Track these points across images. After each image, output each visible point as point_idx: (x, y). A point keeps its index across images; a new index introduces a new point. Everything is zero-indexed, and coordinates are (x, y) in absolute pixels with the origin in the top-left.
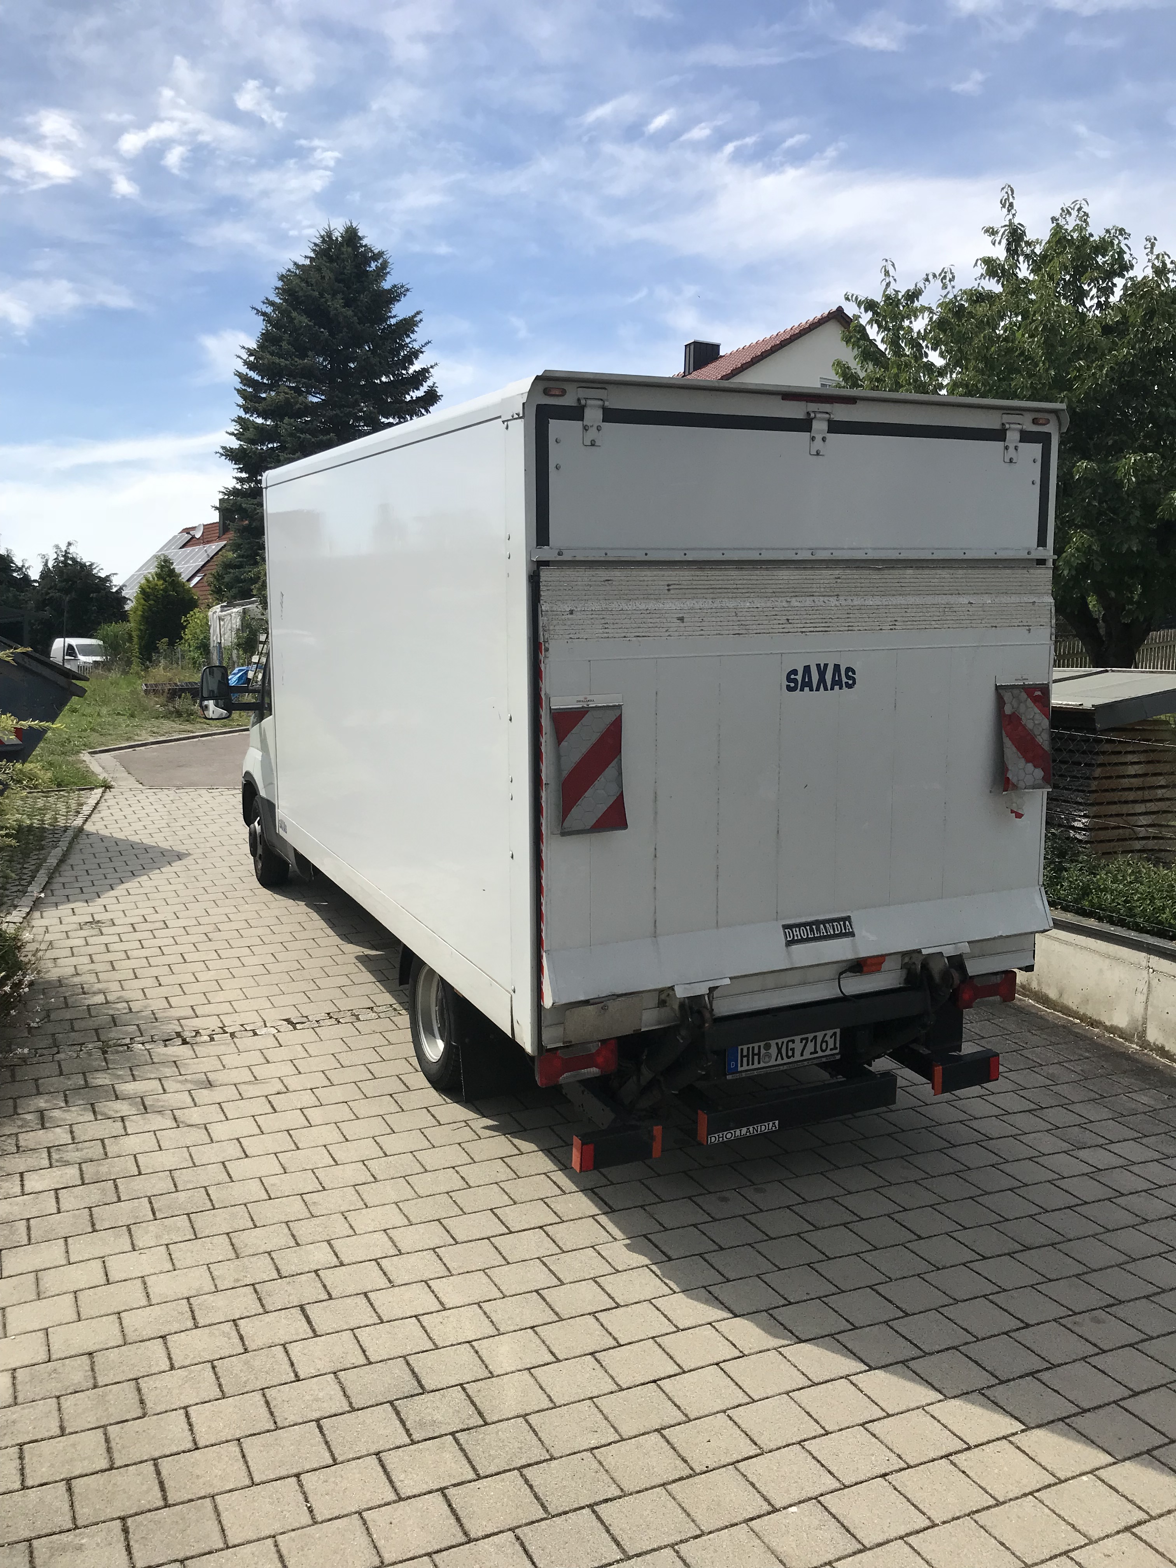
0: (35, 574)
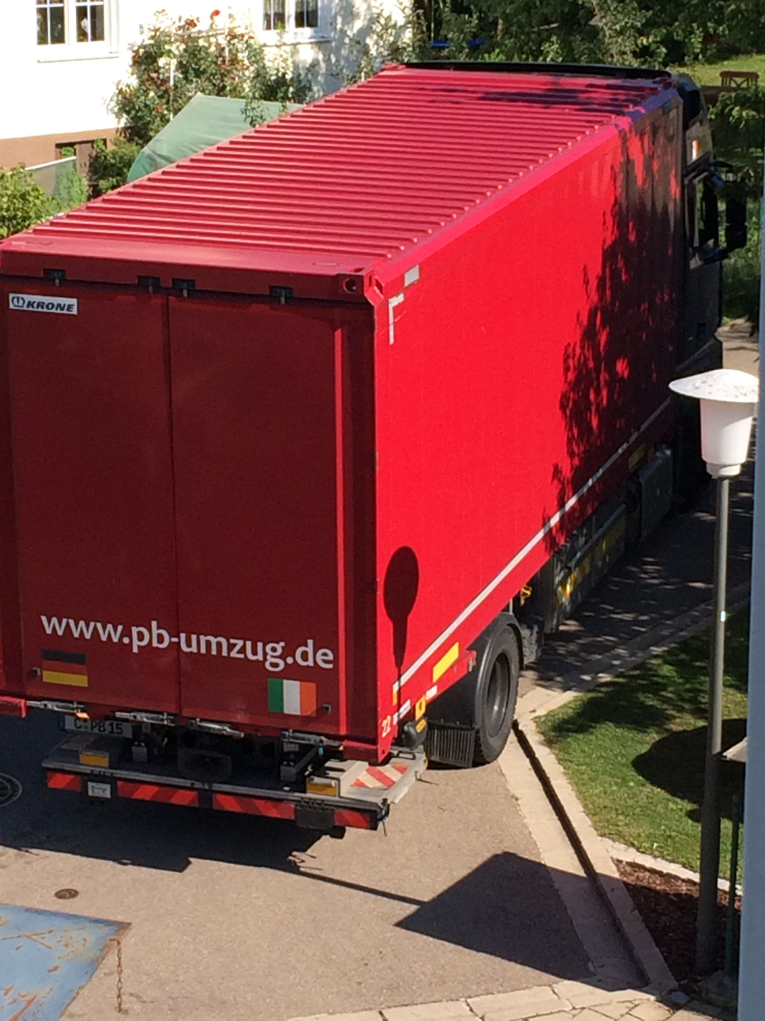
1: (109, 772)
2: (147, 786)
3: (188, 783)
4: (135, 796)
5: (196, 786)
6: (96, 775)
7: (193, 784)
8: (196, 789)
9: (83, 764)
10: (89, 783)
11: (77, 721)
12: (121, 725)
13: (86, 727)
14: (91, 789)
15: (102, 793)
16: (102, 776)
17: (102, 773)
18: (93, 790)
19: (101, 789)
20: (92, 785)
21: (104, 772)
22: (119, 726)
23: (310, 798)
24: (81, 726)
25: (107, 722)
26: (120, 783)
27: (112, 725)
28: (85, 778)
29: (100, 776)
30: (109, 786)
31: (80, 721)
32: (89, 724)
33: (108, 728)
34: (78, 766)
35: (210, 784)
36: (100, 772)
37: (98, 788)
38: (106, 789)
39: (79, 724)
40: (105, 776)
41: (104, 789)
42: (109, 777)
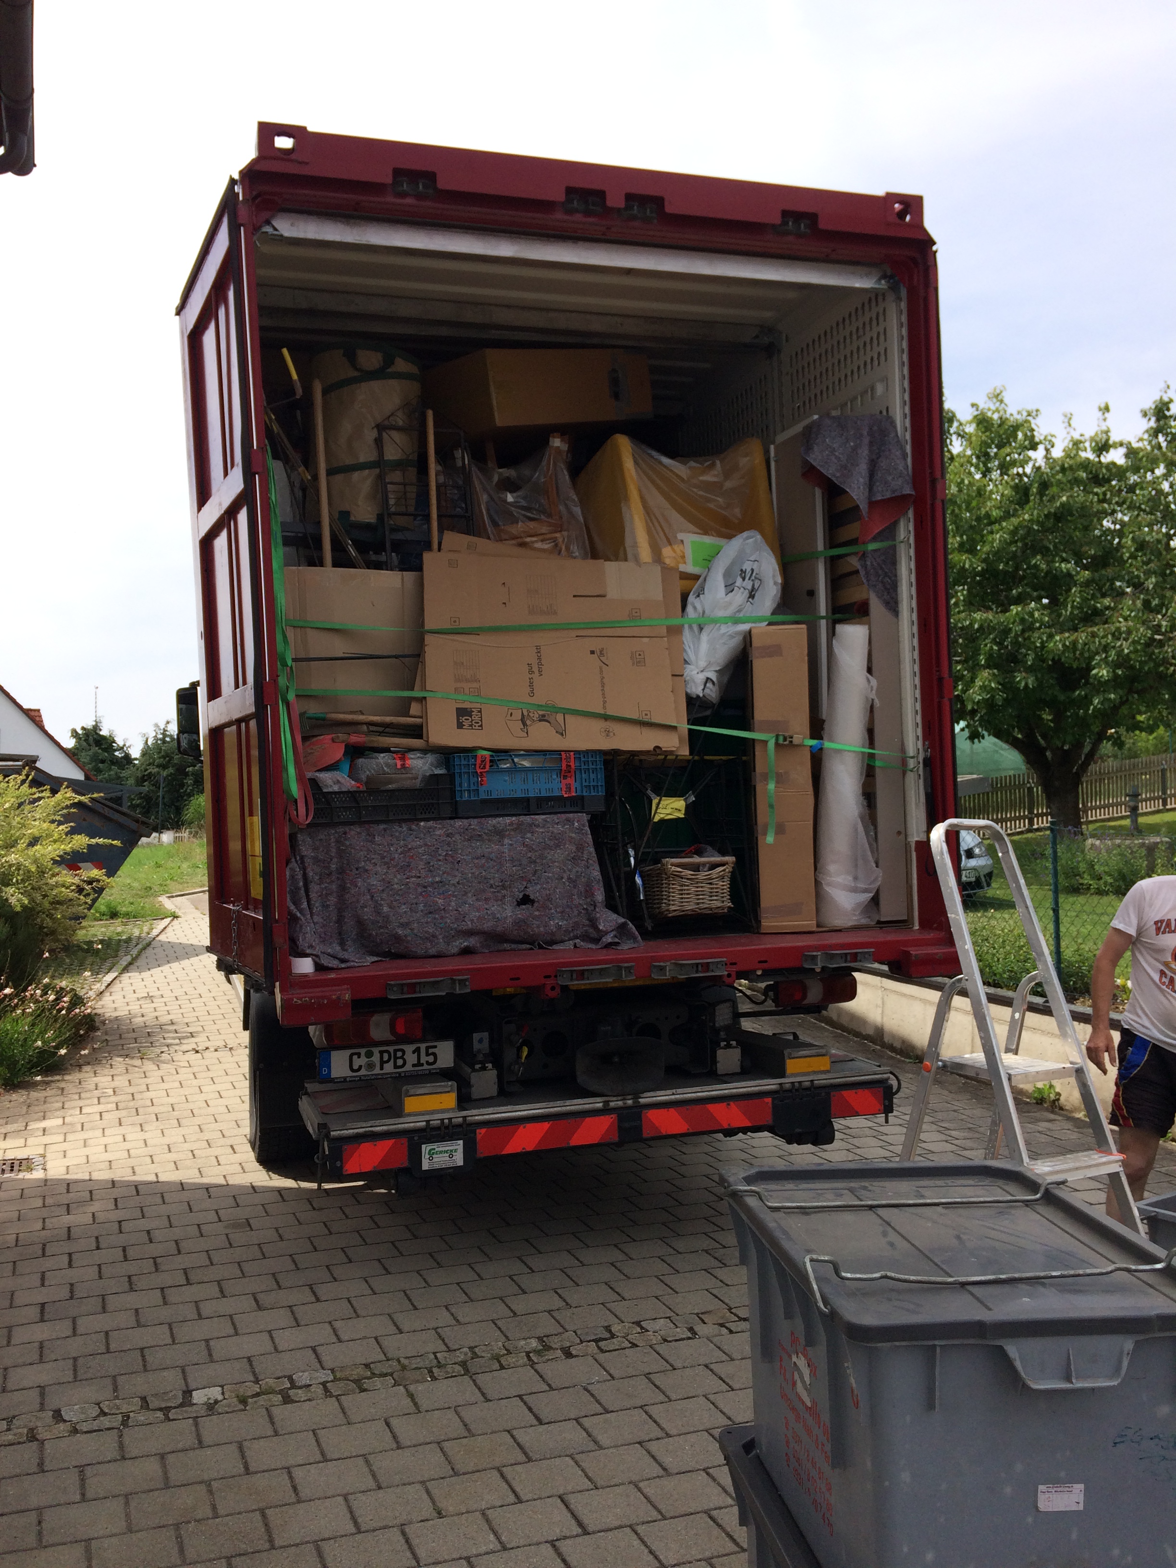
0: (135, 753)
1: (458, 1117)
2: (529, 1126)
3: (597, 1103)
4: (509, 1150)
5: (612, 1104)
6: (438, 1128)
7: (606, 1103)
8: (614, 1110)
9: (409, 1115)
10: (424, 1146)
11: (355, 1057)
12: (435, 1047)
13: (370, 1066)
14: (427, 1156)
15: (448, 1159)
16: (447, 1128)
17: (446, 1121)
18: (431, 1158)
19: (446, 1152)
20: (429, 1148)
21: (450, 1119)
22: (431, 1051)
23: (793, 1083)
24: (360, 1067)
25: (409, 1049)
26: (481, 1132)
27: (417, 1050)
28: (416, 1138)
29: (443, 1129)
30: (461, 1142)
31: (359, 1057)
32: (376, 1058)
33: (411, 1059)
34: (402, 1120)
35: (636, 1096)
36: (442, 1120)
37: (441, 1152)
38: (456, 1151)
39: (357, 1062)
40: (453, 1126)
41: (451, 1151)
42: (459, 1126)
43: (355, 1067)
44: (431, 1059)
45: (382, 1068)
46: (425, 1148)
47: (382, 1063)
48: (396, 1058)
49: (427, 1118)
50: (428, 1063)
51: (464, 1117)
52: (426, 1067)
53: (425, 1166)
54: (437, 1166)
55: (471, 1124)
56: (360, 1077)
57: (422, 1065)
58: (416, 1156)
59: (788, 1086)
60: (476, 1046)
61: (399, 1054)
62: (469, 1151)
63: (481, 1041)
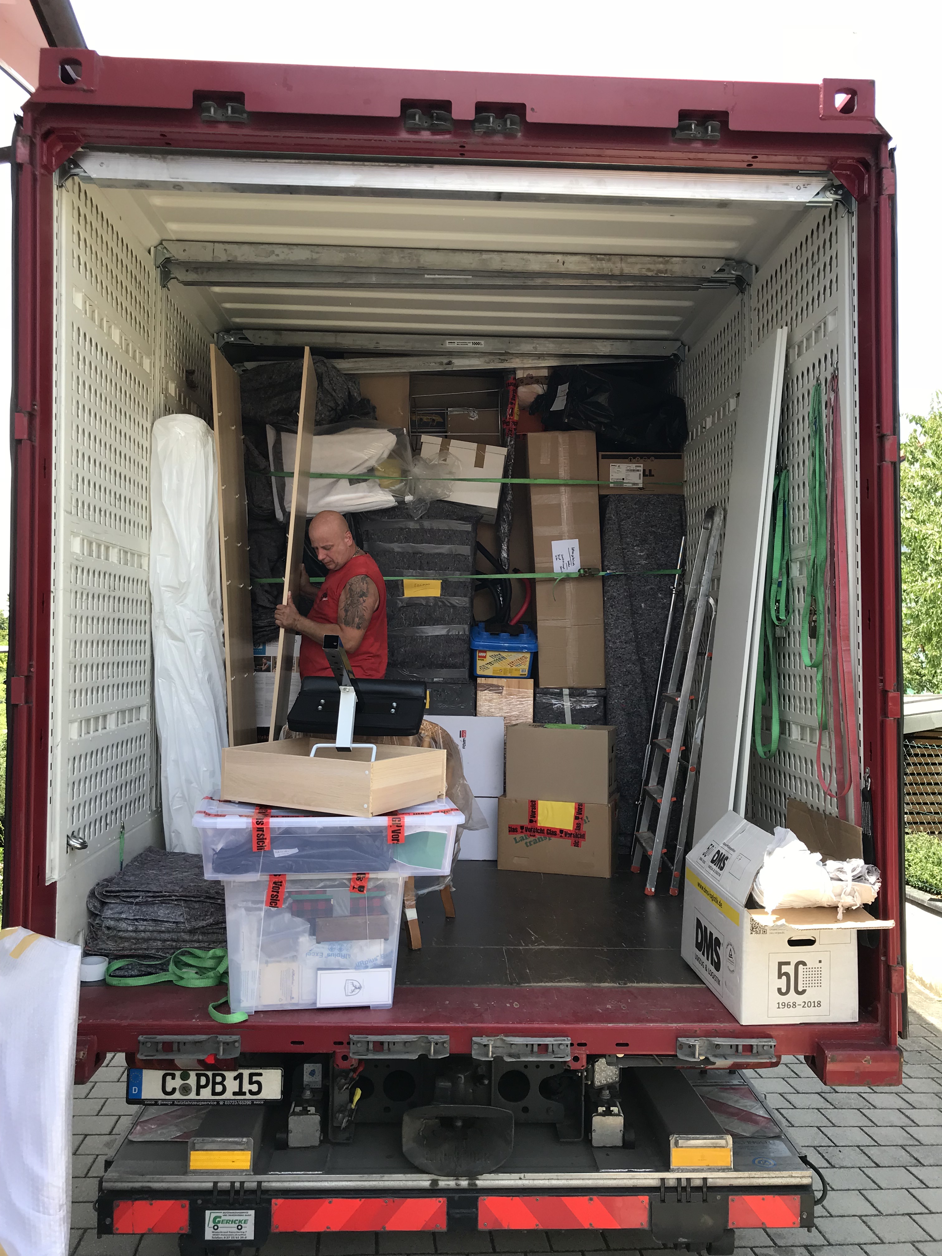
1: (251, 1181)
2: (336, 1200)
4: (309, 1227)
5: (441, 1186)
6: (227, 1193)
8: (444, 1191)
9: (196, 1172)
10: (208, 1212)
11: (169, 1078)
12: (261, 1075)
13: (185, 1089)
14: (212, 1225)
15: (237, 1230)
16: (237, 1192)
17: (237, 1185)
18: (216, 1227)
19: (233, 1222)
20: (213, 1215)
21: (242, 1183)
22: (255, 1078)
23: (679, 1180)
24: (174, 1090)
25: (230, 1075)
26: (277, 1203)
27: (239, 1077)
28: (200, 1202)
29: (232, 1194)
30: (252, 1212)
31: (173, 1078)
32: (192, 1081)
33: (232, 1085)
34: (183, 1178)
35: (472, 1176)
36: (233, 1183)
37: (228, 1222)
38: (246, 1222)
39: (171, 1084)
40: (246, 1191)
41: (240, 1221)
42: (252, 1192)
43: (169, 1089)
44: (255, 1088)
45: (198, 1094)
46: (209, 1215)
47: (199, 1087)
48: (215, 1083)
49: (215, 1178)
50: (251, 1092)
51: (260, 1183)
52: (248, 1096)
53: (209, 1235)
54: (222, 1238)
55: (267, 1192)
56: (173, 1100)
57: (244, 1094)
58: (198, 1223)
59: (672, 1183)
60: (307, 1078)
61: (219, 1079)
62: (262, 1223)
63: (312, 1073)
